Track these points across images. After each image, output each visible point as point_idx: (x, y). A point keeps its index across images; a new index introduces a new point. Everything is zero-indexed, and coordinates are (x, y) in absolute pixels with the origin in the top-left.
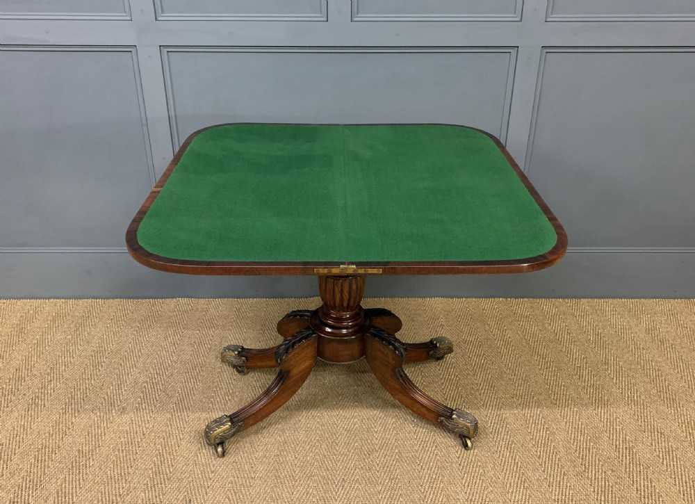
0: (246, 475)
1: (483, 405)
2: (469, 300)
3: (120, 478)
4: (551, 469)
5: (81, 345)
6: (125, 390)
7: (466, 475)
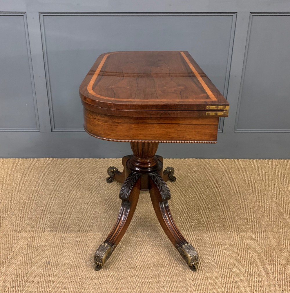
0: (82, 248)
2: (210, 160)
3: (8, 249)
6: (14, 203)
7: (214, 250)
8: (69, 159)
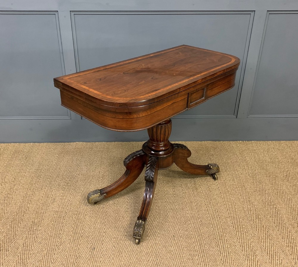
0: (122, 234)
1: (240, 195)
2: (224, 142)
4: (282, 229)
5: (29, 166)
6: (54, 190)
8: (98, 143)
